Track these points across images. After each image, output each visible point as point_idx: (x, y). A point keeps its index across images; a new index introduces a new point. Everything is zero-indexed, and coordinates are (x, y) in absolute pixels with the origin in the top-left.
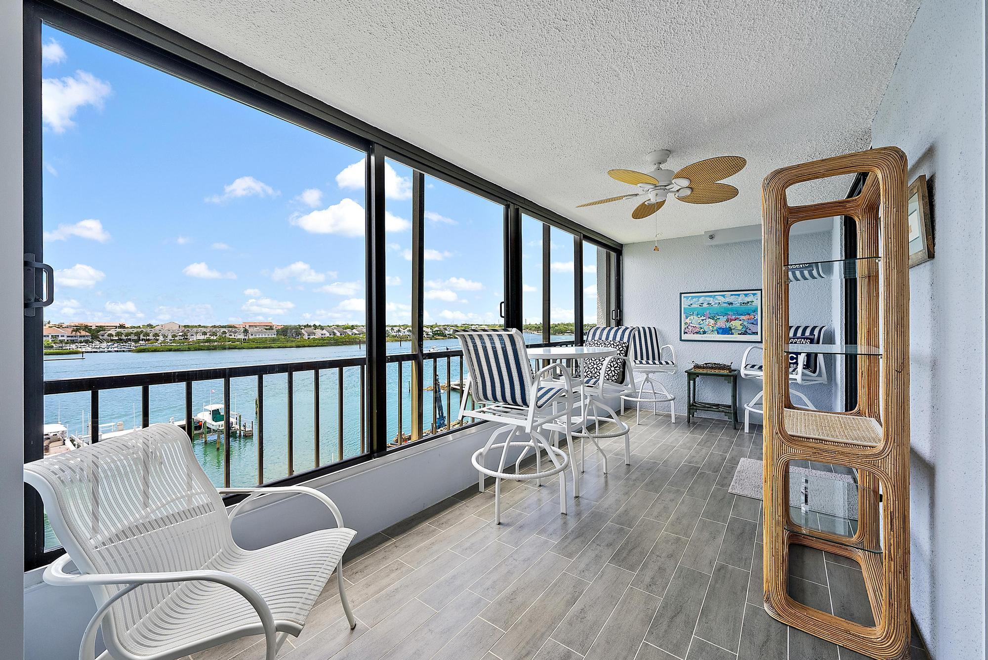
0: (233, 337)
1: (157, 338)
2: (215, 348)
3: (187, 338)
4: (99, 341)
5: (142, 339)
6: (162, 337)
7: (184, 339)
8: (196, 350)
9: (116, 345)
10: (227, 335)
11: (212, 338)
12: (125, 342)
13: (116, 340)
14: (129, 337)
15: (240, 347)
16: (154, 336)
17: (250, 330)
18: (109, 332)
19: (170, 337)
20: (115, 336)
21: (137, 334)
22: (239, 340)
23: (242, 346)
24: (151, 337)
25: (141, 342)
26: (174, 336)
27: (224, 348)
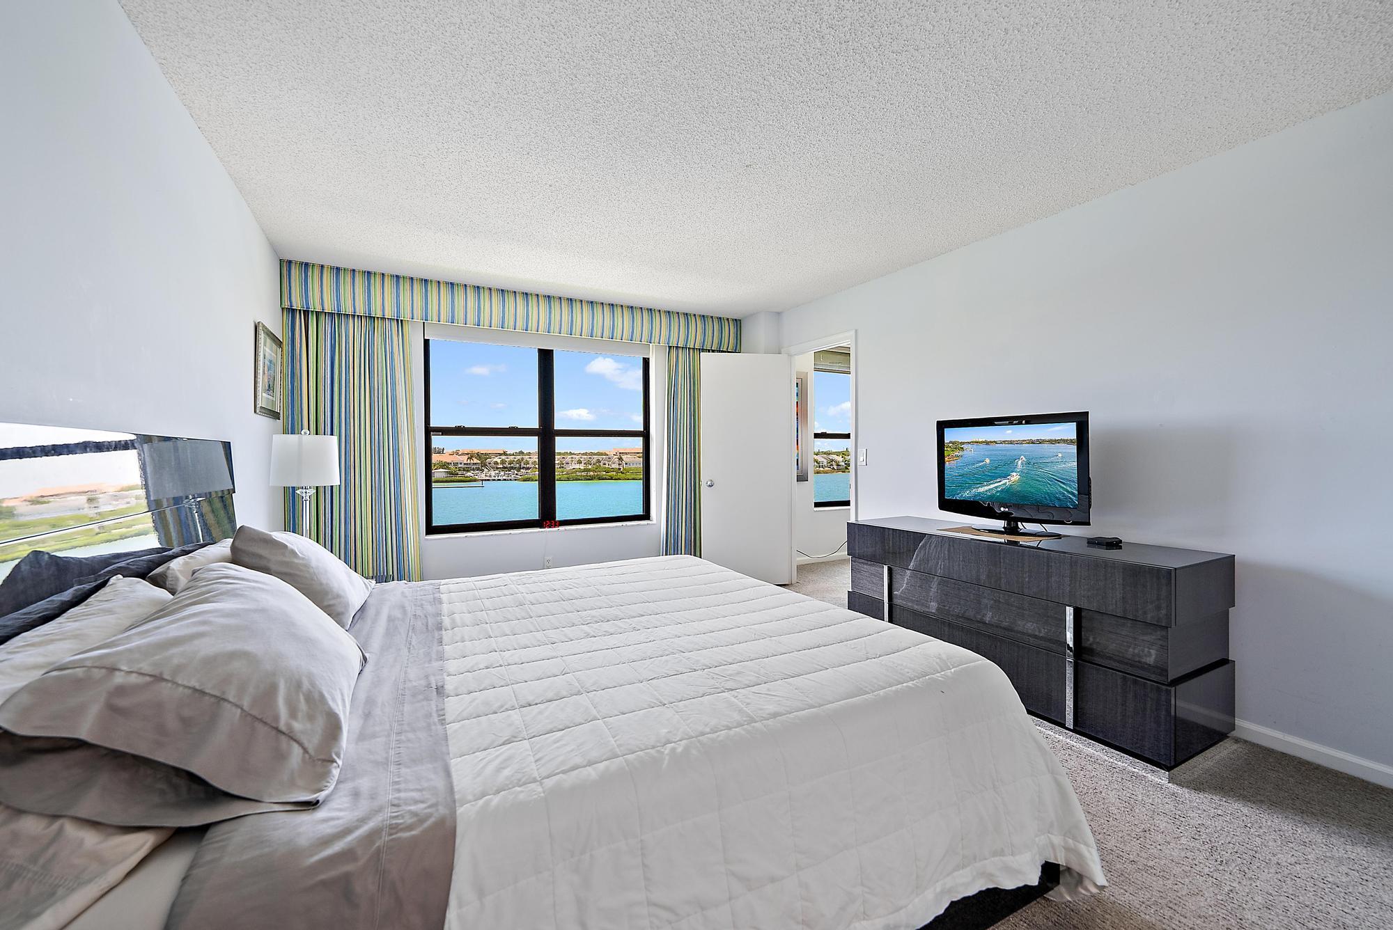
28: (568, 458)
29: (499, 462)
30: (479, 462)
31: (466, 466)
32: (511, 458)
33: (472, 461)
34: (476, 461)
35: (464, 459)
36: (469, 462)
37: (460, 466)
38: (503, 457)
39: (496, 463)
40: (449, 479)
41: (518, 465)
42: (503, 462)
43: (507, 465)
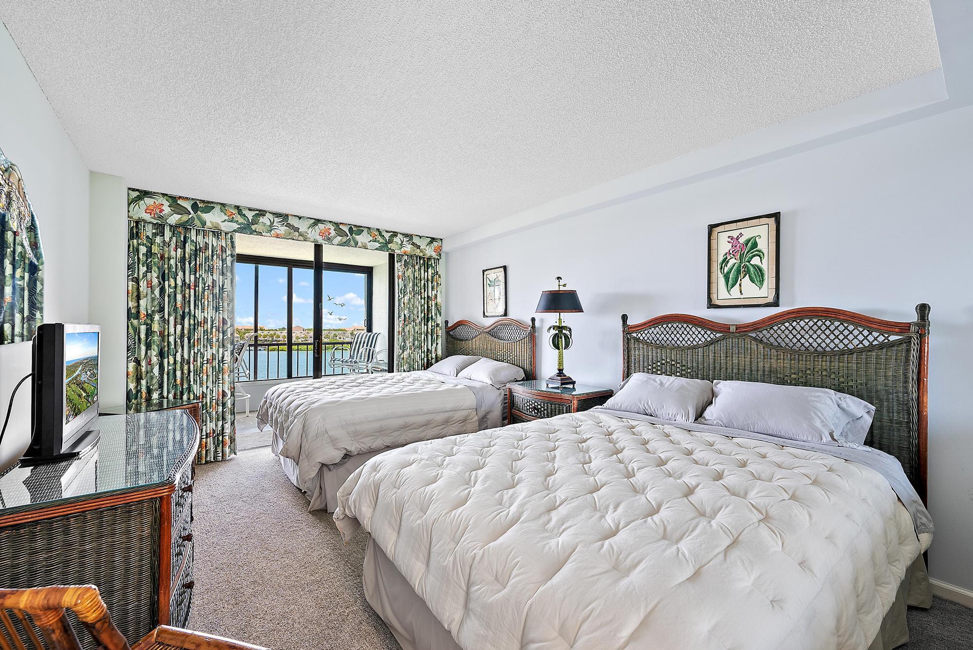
14: (266, 338)
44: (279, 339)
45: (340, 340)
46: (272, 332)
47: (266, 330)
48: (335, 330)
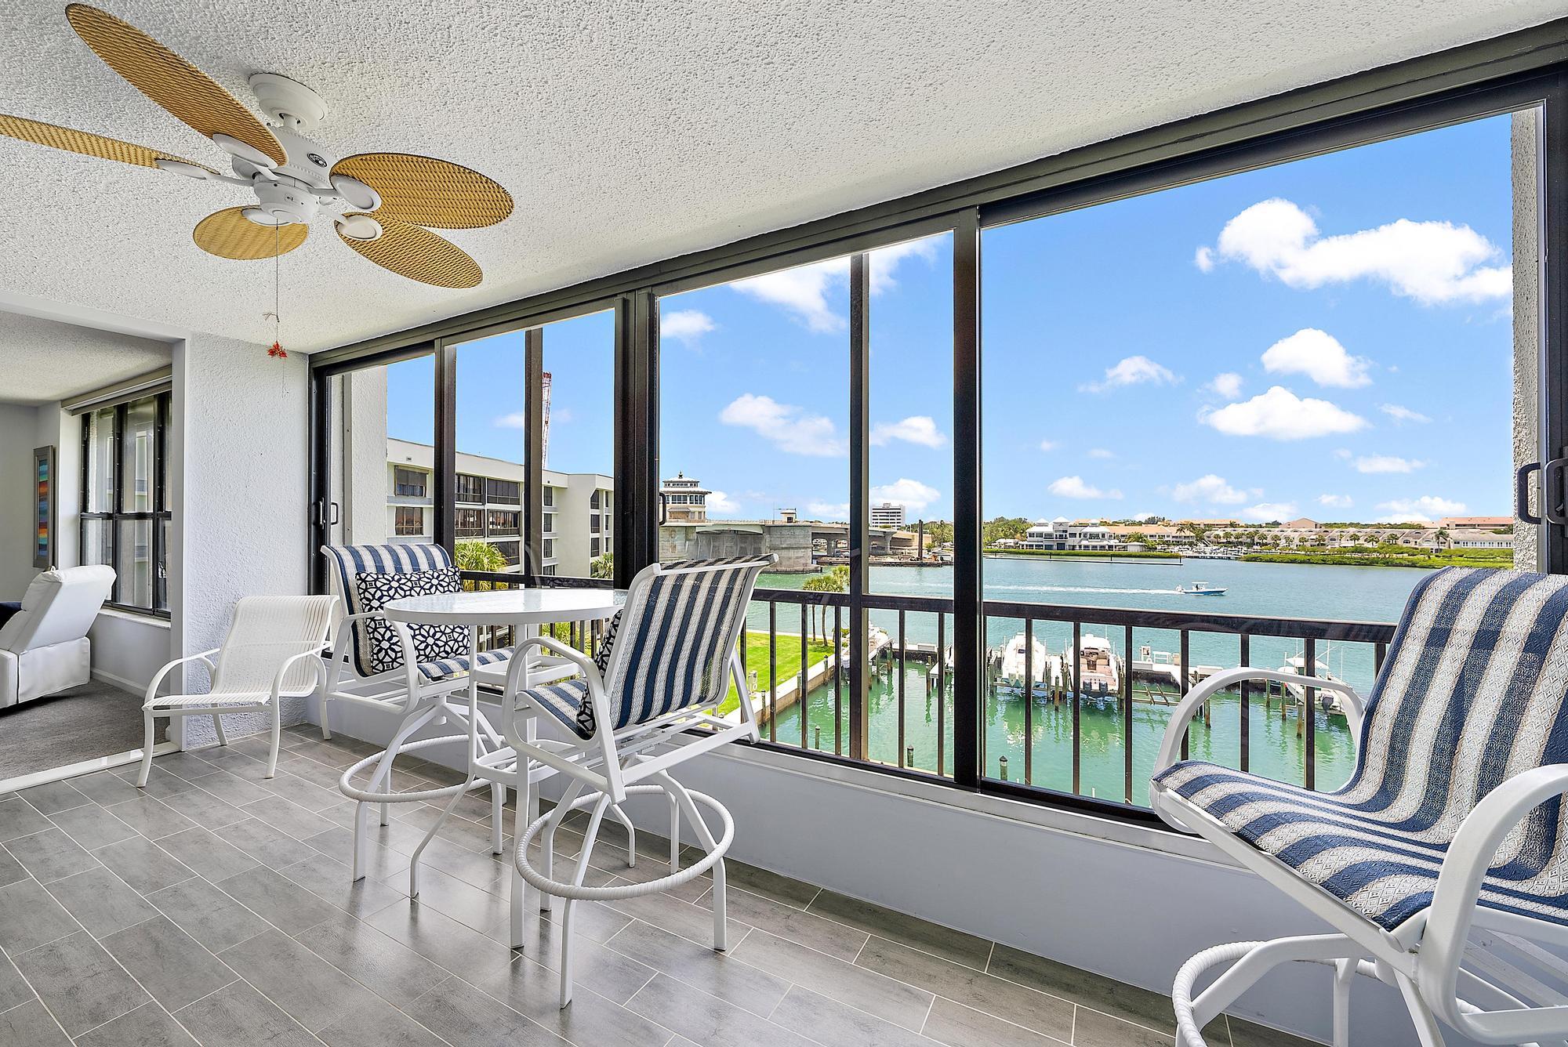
0: (1412, 545)
1: (1278, 542)
2: (1372, 563)
3: (1324, 545)
4: (1204, 543)
5: (1257, 543)
6: (1284, 541)
7: (1318, 545)
8: (1336, 564)
9: (1222, 549)
10: (1400, 542)
11: (1369, 545)
12: (1235, 547)
13: (1223, 543)
14: (1240, 540)
15: (1425, 564)
16: (1273, 539)
17: (1453, 534)
18: (1216, 533)
19: (1296, 541)
20: (1224, 537)
21: (1251, 536)
22: (1423, 552)
23: (1430, 562)
24: (1269, 540)
25: (1255, 547)
26: (1303, 540)
27: (1388, 563)
28: (1335, 532)
29: (1222, 535)
30: (1192, 534)
31: (1174, 539)
32: (1240, 530)
33: (1183, 534)
34: (1188, 533)
35: (1173, 531)
36: (1178, 534)
37: (1167, 539)
38: (1229, 530)
39: (1217, 536)
40: (1144, 553)
41: (1249, 540)
42: (1227, 535)
43: (1233, 539)
44: (1265, 541)
45: (1405, 545)
46: (1252, 530)
47: (1242, 527)
48: (1392, 526)
